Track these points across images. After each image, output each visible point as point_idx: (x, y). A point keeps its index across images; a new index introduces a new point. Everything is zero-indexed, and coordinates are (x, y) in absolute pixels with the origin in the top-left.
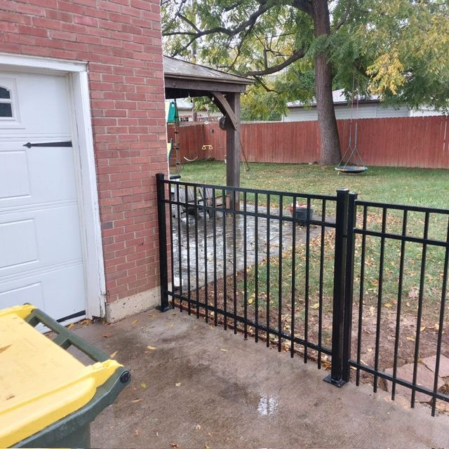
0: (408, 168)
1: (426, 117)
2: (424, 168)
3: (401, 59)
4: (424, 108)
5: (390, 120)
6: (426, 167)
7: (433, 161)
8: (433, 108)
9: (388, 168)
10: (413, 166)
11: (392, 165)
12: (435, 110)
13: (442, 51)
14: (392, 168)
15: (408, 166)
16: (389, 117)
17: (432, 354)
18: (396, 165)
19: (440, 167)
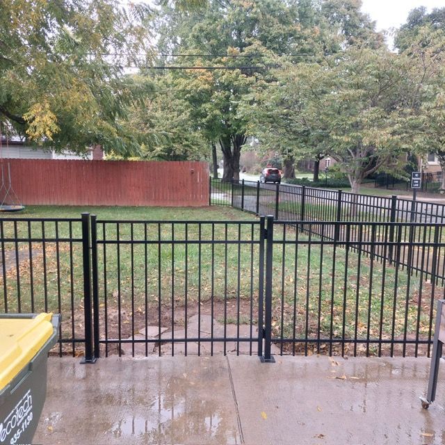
0: (60, 207)
1: (70, 160)
2: (74, 206)
3: (52, 110)
4: (66, 152)
5: (37, 161)
6: (76, 204)
7: (81, 199)
8: (75, 153)
9: (41, 206)
10: (64, 204)
11: (44, 204)
12: (76, 155)
13: (85, 109)
14: (45, 206)
15: (60, 204)
16: (36, 158)
17: (142, 327)
18: (48, 204)
19: (87, 204)
